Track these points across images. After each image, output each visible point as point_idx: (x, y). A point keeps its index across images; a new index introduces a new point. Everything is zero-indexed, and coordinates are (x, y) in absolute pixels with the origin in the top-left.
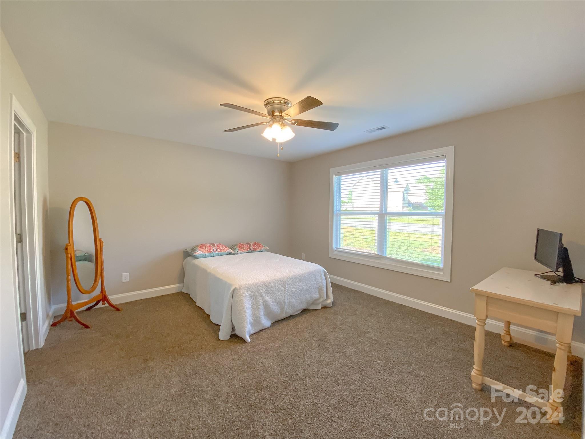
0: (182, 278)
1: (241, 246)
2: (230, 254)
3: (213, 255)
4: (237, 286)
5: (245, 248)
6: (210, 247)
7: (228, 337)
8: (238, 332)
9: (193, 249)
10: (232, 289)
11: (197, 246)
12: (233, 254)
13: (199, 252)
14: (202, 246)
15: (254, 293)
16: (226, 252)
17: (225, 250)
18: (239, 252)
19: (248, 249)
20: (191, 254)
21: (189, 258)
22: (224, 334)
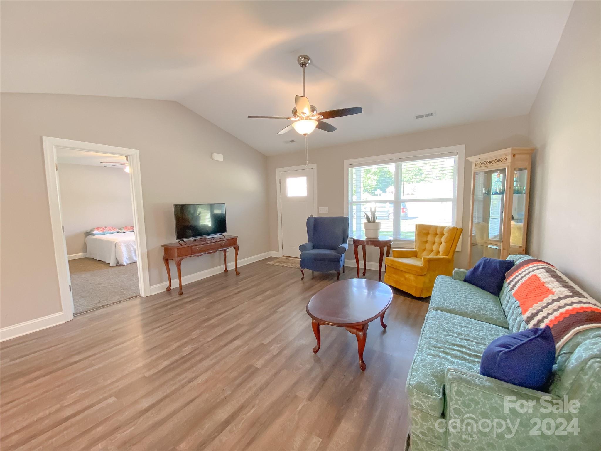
0: (85, 248)
1: (126, 228)
2: (118, 232)
3: (106, 233)
4: (118, 242)
5: (129, 229)
6: (103, 228)
7: (115, 265)
8: (120, 263)
9: (92, 230)
10: (115, 243)
11: (94, 228)
12: (121, 233)
13: (95, 231)
14: (98, 228)
15: (128, 245)
16: (115, 231)
17: (114, 230)
18: (125, 231)
19: (131, 229)
20: (90, 233)
21: (89, 237)
22: (112, 263)
